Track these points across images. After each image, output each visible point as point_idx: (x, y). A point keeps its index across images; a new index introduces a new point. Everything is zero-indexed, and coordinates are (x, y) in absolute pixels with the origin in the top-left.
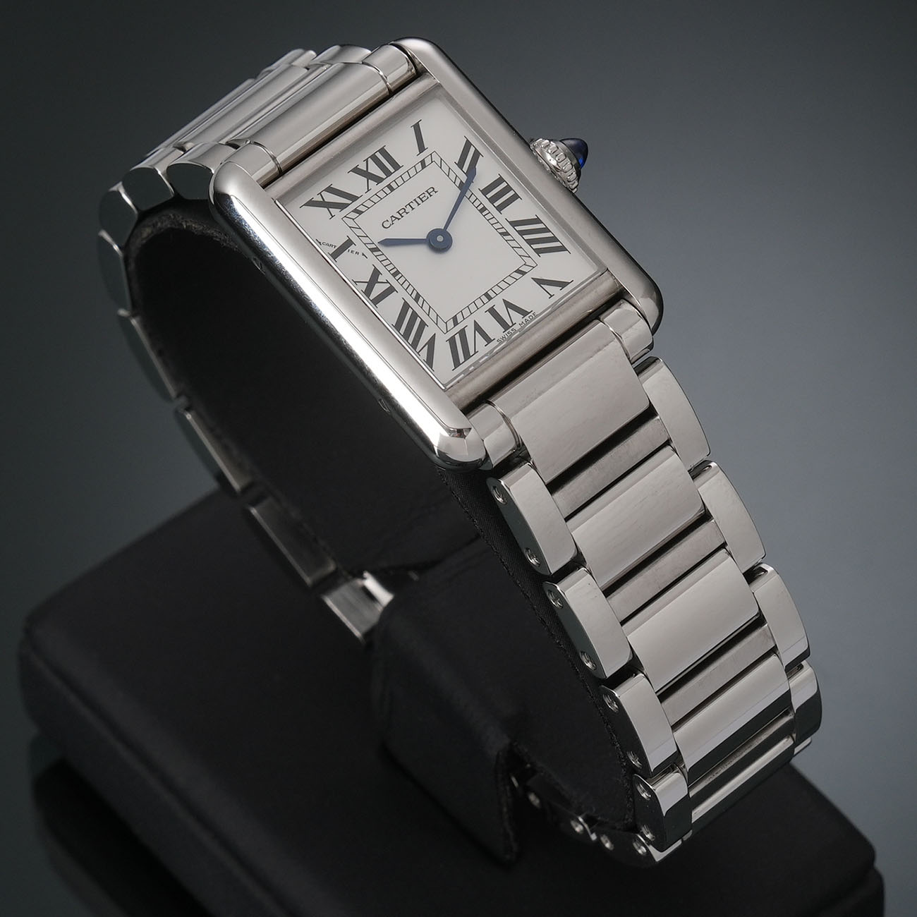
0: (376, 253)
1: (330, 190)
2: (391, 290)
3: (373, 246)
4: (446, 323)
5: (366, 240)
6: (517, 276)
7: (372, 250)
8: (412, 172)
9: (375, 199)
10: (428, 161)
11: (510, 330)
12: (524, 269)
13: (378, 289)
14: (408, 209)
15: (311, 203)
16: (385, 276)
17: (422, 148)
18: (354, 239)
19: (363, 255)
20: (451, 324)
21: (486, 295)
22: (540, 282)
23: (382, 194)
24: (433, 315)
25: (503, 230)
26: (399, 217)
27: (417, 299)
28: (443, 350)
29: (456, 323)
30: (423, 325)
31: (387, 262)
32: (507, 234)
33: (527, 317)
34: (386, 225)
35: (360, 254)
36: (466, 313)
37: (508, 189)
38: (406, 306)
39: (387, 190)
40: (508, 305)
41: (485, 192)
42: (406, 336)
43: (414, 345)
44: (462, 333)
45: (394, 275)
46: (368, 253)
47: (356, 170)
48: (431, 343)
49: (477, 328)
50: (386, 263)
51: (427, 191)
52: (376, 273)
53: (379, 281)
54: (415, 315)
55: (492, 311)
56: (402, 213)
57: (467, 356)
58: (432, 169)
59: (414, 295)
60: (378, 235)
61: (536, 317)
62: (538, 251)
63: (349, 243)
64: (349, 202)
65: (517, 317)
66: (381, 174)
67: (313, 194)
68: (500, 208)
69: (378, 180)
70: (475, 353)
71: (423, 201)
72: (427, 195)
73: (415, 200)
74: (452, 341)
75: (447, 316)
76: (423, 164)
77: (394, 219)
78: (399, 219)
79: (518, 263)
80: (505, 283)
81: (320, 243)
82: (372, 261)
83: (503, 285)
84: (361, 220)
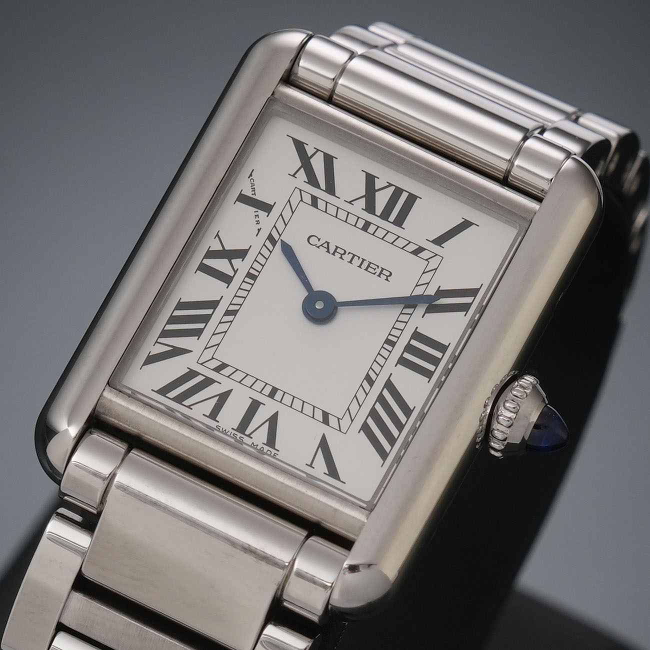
0: (268, 244)
1: (329, 160)
2: (227, 279)
3: (276, 236)
4: (213, 358)
5: (280, 226)
6: (319, 415)
7: (271, 238)
8: (401, 243)
9: (342, 215)
10: (425, 255)
11: (239, 435)
12: (333, 421)
13: (221, 265)
14: (347, 257)
15: (300, 146)
16: (242, 266)
17: (440, 241)
18: (275, 212)
19: (259, 230)
20: (215, 364)
21: (274, 391)
22: (324, 445)
23: (352, 220)
24: (216, 339)
25: (373, 376)
26: (332, 251)
27: (228, 313)
28: (174, 368)
29: (218, 369)
30: (198, 333)
31: (262, 261)
32: (371, 382)
33: (266, 448)
34: (313, 240)
35: (259, 227)
36: (238, 376)
37: (435, 361)
38: (214, 305)
39: (361, 224)
40: (273, 421)
41: (417, 335)
42: (173, 320)
43: (165, 334)
44: (208, 382)
45: (249, 275)
46: (264, 235)
47: (370, 179)
48: (177, 352)
49: (223, 397)
50: (261, 259)
51: (383, 269)
52: (242, 254)
53: (233, 261)
54: (206, 319)
55: (255, 406)
56: (338, 252)
57: (179, 399)
58: (418, 264)
59: (232, 308)
60: (294, 237)
61: (274, 457)
62: (365, 428)
63: (267, 208)
64: (323, 186)
65: (261, 437)
66: (379, 209)
67: (314, 142)
68: (402, 361)
69: (370, 208)
70: (189, 407)
71: (366, 270)
72: (378, 271)
73: (363, 260)
74: (192, 374)
75: (223, 355)
76: (418, 251)
77: (326, 245)
78: (328, 251)
79: (336, 409)
80: (302, 406)
81: (251, 175)
82: (256, 244)
83: (297, 404)
84: (305, 210)
